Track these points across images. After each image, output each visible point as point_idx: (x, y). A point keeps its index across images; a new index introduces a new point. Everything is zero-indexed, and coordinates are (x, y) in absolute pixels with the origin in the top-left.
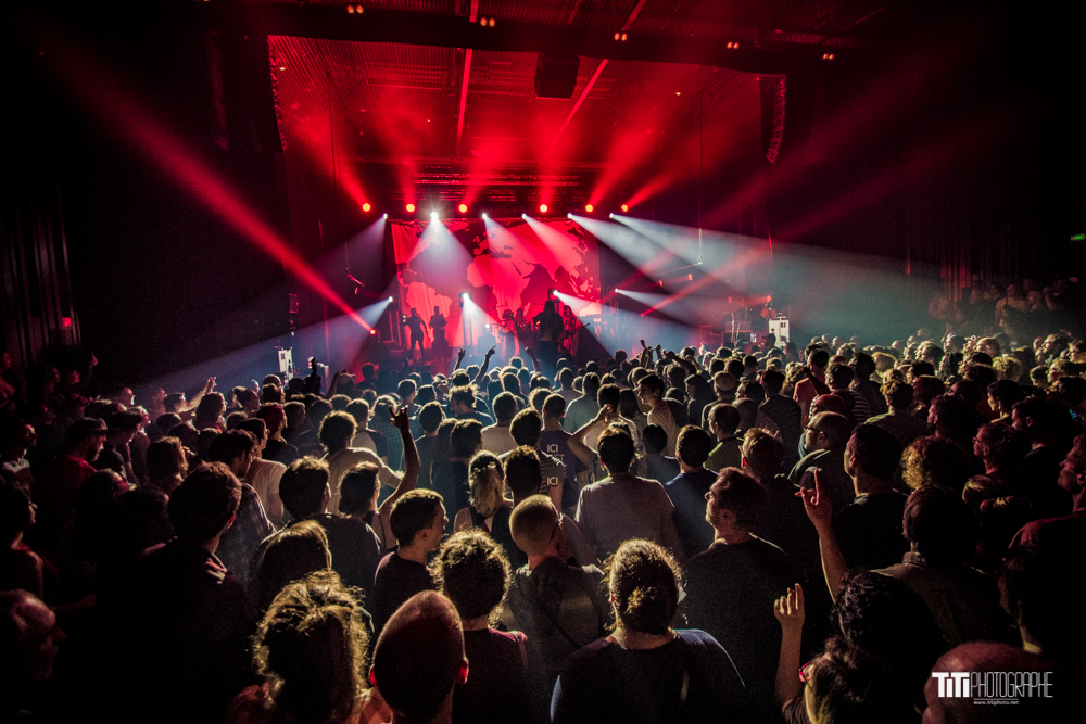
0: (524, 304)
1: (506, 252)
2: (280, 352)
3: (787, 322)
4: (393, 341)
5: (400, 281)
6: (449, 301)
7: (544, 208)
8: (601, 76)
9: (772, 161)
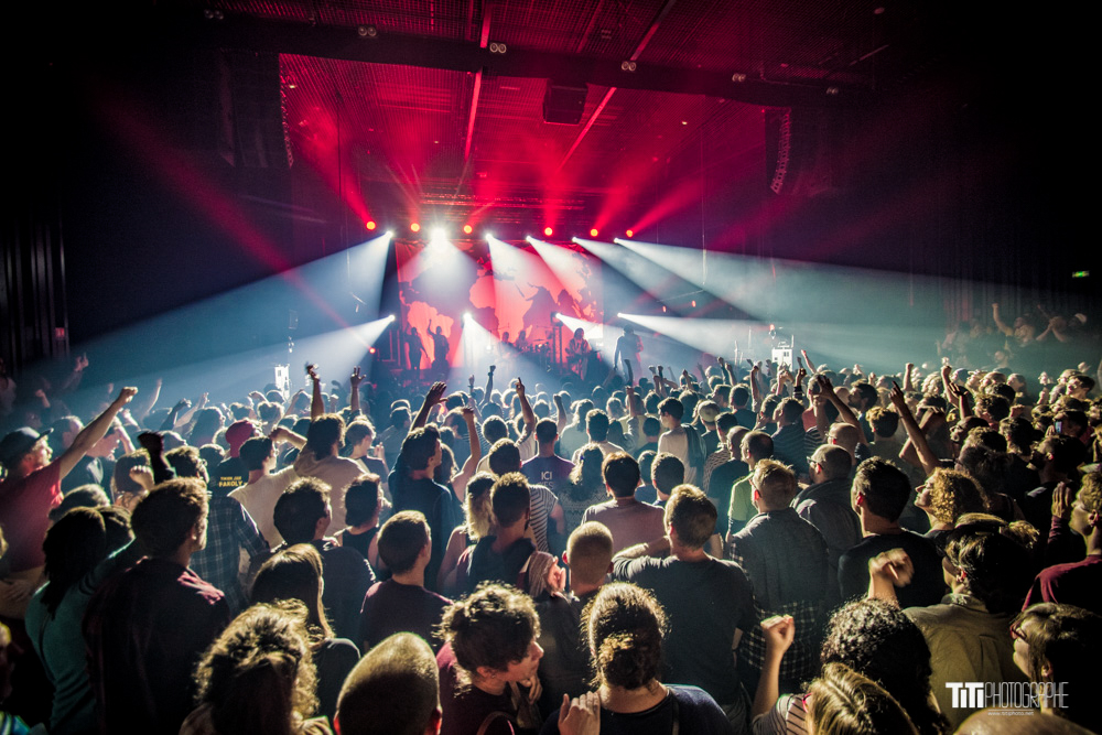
0: (526, 326)
1: (510, 274)
2: (277, 369)
3: (790, 351)
4: (392, 360)
5: (402, 299)
6: (450, 321)
7: (549, 231)
8: (608, 104)
9: (777, 191)
